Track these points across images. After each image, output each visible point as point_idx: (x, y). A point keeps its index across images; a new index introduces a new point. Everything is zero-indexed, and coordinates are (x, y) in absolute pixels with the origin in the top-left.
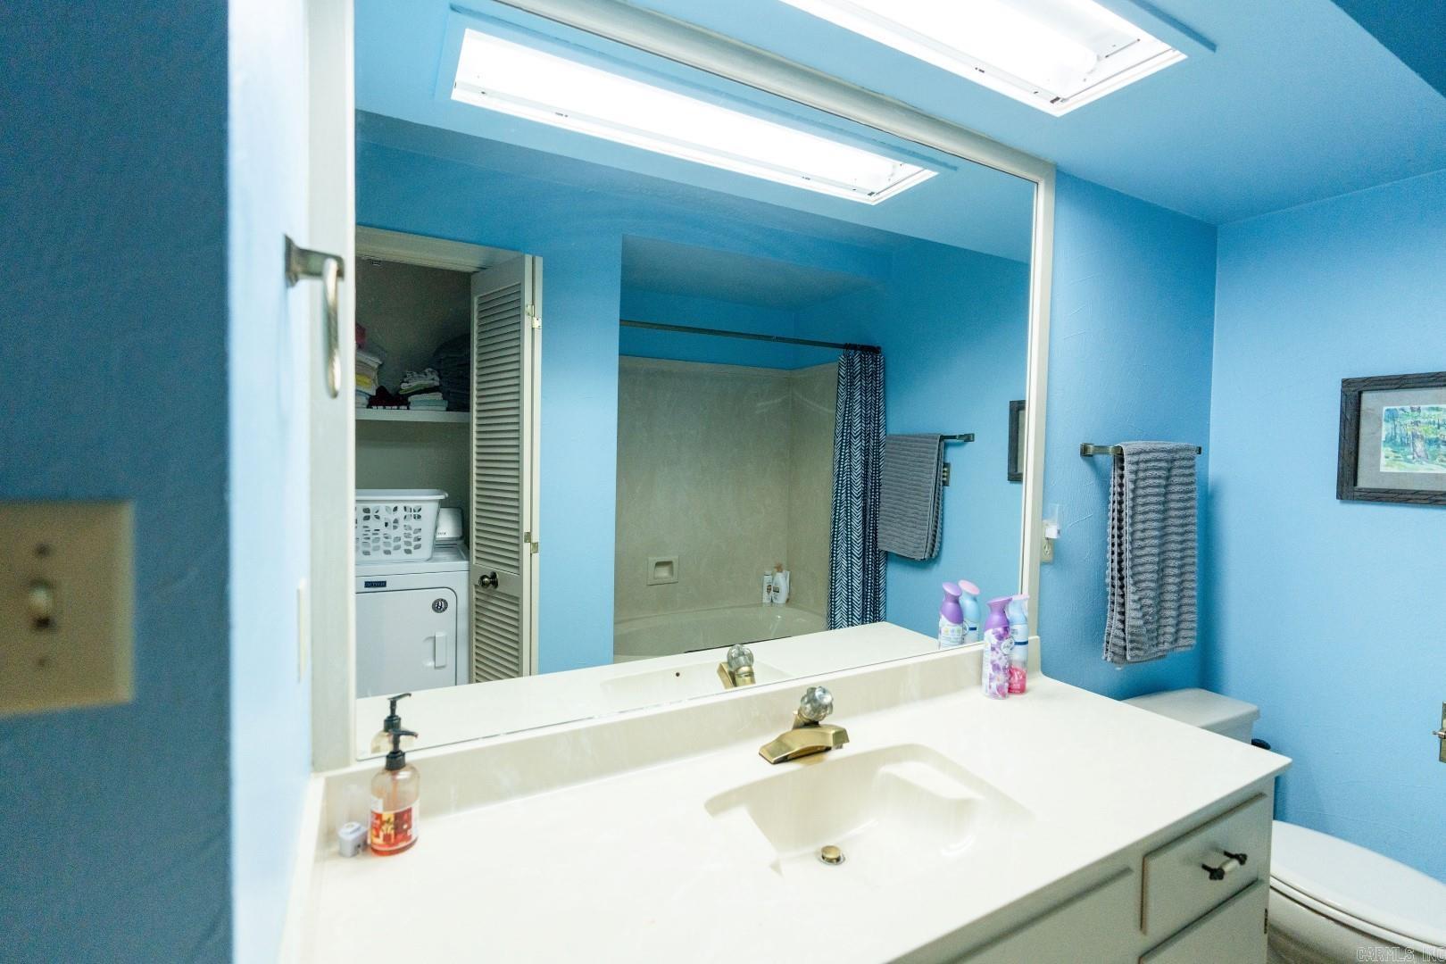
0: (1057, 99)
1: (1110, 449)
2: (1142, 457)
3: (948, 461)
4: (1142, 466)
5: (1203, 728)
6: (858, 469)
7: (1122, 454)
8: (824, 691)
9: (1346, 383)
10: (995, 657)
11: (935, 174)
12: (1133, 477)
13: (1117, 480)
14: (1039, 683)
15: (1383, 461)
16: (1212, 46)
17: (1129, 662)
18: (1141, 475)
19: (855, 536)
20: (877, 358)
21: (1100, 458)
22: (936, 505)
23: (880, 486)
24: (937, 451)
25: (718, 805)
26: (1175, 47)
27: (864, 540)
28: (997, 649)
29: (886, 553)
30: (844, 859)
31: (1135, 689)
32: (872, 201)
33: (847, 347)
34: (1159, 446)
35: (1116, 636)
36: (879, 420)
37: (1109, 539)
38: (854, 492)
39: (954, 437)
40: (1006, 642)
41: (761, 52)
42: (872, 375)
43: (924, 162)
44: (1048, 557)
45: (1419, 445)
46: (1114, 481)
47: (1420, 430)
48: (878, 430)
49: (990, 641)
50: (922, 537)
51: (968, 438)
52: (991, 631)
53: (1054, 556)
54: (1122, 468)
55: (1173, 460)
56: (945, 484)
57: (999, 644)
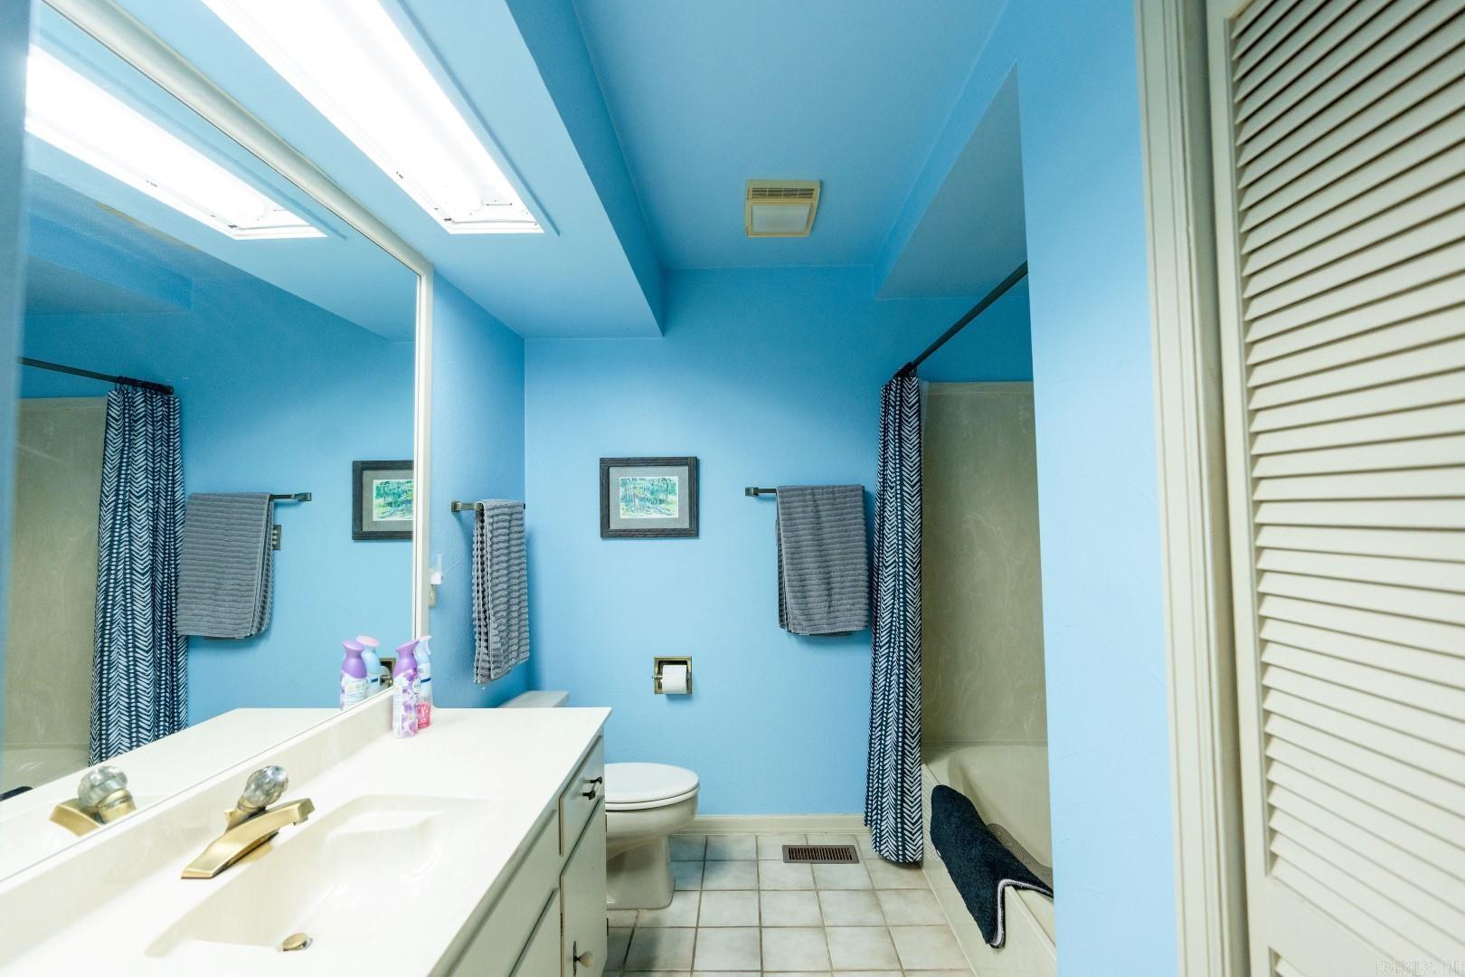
0: (450, 219)
1: (475, 507)
2: (496, 512)
3: (277, 524)
4: (496, 519)
5: (556, 706)
6: (145, 537)
7: (483, 510)
8: (277, 769)
9: (602, 460)
10: (406, 698)
11: (325, 236)
12: (491, 528)
13: (479, 531)
14: (437, 714)
15: (621, 512)
16: (558, 233)
17: (492, 680)
18: (495, 526)
19: (139, 624)
20: (169, 400)
21: (464, 514)
22: (265, 572)
23: (176, 557)
24: (265, 512)
25: (162, 946)
26: (538, 221)
27: (154, 627)
28: (409, 690)
29: (188, 638)
30: (312, 940)
31: (498, 700)
32: (232, 234)
33: (121, 380)
34: (504, 503)
35: (483, 661)
36: (173, 476)
37: (475, 581)
38: (138, 567)
39: (289, 497)
40: (416, 682)
41: (177, 55)
42: (161, 420)
43: (311, 219)
44: (433, 602)
45: (637, 501)
46: (476, 532)
47: (637, 492)
48: (173, 488)
49: (401, 683)
50: (247, 611)
51: (304, 497)
52: (402, 675)
53: (437, 598)
54: (483, 521)
55: (511, 514)
56: (276, 548)
57: (410, 685)
